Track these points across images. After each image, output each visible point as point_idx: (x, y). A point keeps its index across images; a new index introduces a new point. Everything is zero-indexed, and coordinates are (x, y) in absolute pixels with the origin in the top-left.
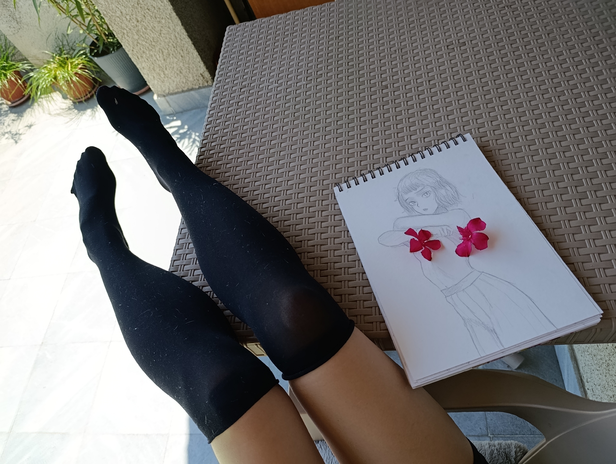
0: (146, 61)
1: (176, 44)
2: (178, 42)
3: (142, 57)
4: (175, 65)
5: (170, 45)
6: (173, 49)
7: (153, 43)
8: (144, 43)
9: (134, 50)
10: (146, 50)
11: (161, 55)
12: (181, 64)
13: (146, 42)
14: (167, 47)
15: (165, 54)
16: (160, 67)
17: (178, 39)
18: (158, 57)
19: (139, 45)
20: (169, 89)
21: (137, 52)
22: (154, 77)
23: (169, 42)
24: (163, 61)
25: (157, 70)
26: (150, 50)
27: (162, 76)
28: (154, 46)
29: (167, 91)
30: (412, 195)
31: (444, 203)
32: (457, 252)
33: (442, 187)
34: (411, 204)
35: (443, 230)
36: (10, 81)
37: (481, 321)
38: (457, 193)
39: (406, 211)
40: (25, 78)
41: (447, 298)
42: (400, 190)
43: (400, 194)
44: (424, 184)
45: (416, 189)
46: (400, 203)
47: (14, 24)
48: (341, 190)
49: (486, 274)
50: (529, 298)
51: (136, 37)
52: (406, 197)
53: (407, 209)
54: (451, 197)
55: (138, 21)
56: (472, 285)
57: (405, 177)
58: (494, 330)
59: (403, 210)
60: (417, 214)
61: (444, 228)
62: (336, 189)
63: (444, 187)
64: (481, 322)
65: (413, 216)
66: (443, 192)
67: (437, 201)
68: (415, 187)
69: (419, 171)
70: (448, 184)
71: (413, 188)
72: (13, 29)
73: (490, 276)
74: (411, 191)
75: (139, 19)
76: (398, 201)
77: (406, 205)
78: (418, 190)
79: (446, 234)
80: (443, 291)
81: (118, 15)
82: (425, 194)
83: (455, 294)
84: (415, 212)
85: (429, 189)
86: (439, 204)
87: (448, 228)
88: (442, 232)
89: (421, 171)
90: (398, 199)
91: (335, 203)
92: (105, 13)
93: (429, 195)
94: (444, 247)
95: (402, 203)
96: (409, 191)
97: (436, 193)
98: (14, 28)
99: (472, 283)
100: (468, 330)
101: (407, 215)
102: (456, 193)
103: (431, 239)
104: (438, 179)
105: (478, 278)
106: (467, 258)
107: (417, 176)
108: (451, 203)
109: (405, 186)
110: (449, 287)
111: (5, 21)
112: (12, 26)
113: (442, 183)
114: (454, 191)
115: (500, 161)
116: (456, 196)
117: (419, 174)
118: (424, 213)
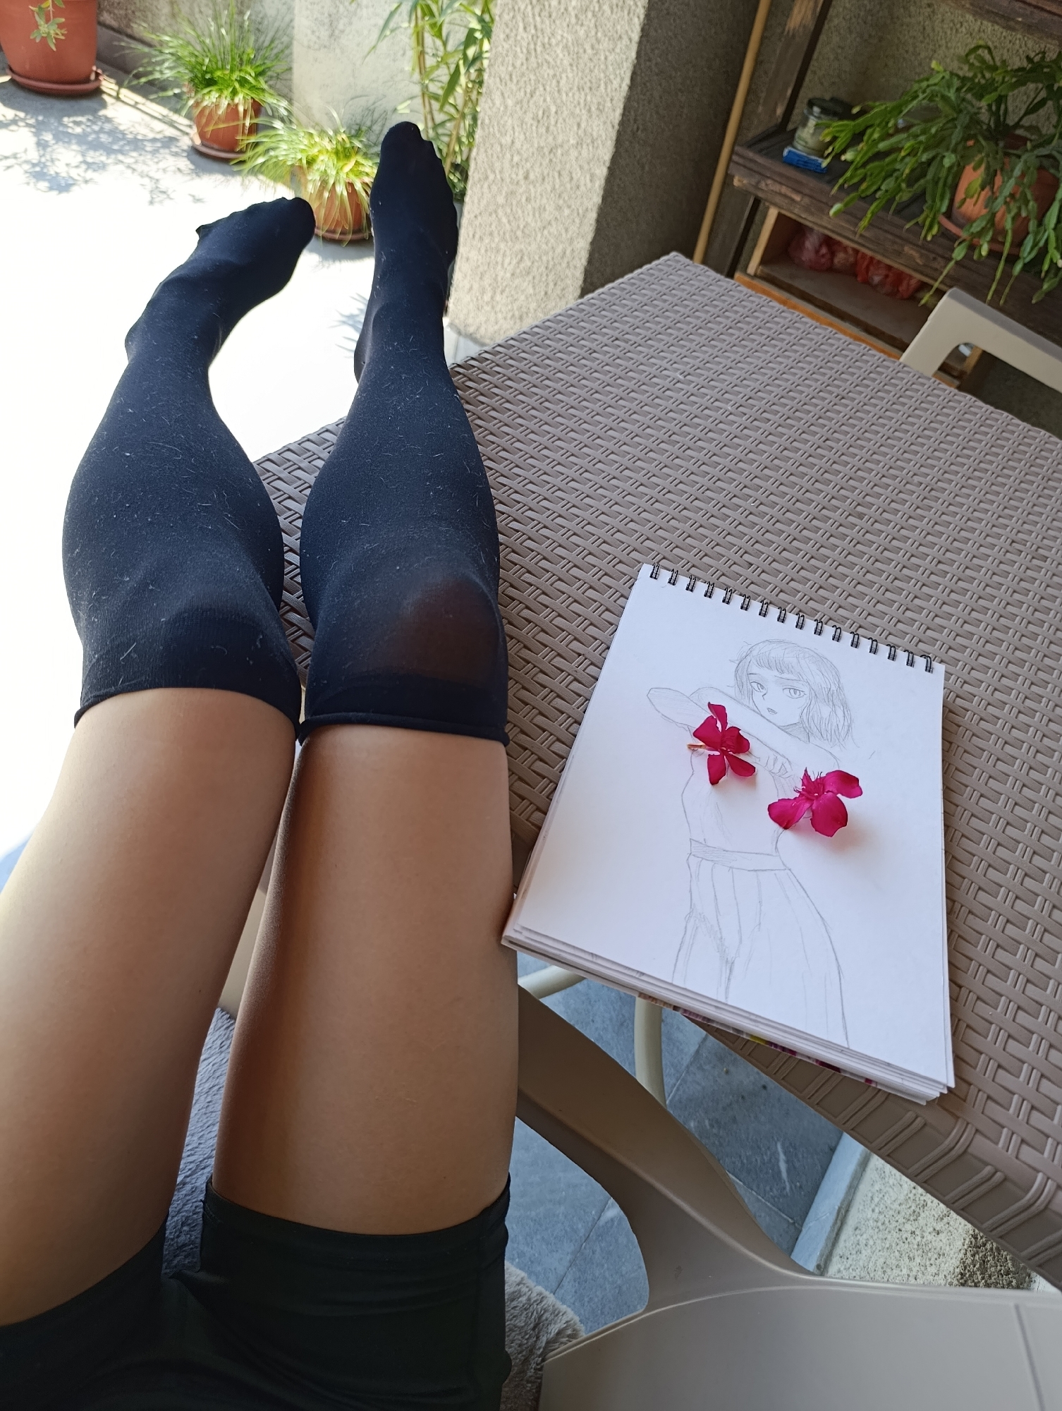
0: (483, 251)
1: (554, 265)
2: (560, 264)
3: (481, 239)
4: (523, 297)
5: (544, 258)
6: (543, 269)
7: (519, 233)
8: (504, 220)
9: (479, 218)
10: (499, 234)
11: (514, 261)
12: (533, 306)
13: (509, 222)
14: (537, 258)
15: (522, 265)
16: (495, 279)
17: (566, 260)
18: (507, 260)
19: (494, 216)
20: (478, 328)
21: (480, 224)
22: (471, 288)
23: (547, 253)
24: (508, 275)
25: (487, 281)
26: (504, 239)
27: (487, 298)
28: (517, 238)
29: (471, 330)
30: (769, 675)
31: (812, 726)
32: (771, 808)
33: (831, 703)
34: (755, 685)
35: (776, 759)
36: (233, 110)
37: (721, 933)
38: (848, 730)
39: (737, 689)
40: (261, 120)
41: (692, 857)
42: (755, 653)
43: (748, 658)
44: (805, 678)
45: (783, 672)
46: (737, 671)
47: (324, 33)
48: (654, 576)
49: (792, 877)
50: (839, 966)
51: (501, 200)
52: (754, 669)
53: (740, 686)
54: (833, 728)
55: (526, 178)
56: (754, 873)
57: (780, 642)
58: (733, 963)
59: (732, 682)
60: (751, 705)
61: (781, 760)
62: (647, 569)
63: (834, 705)
64: (719, 936)
65: (742, 704)
66: (826, 711)
67: (804, 715)
68: (783, 668)
69: (812, 653)
70: (845, 705)
71: (780, 667)
72: (314, 38)
73: (797, 884)
74: (770, 668)
75: (532, 176)
76: (736, 665)
77: (744, 680)
78: (785, 675)
79: (776, 770)
80: (693, 842)
81: (503, 141)
82: (792, 691)
83: (711, 864)
84: (751, 701)
85: (806, 690)
86: (802, 722)
87: (787, 765)
88: (771, 762)
89: (815, 655)
90: (737, 662)
91: (625, 594)
92: (487, 121)
93: (797, 696)
94: (753, 784)
95: (739, 672)
96: (767, 666)
97: (813, 702)
98: (319, 38)
99: (756, 871)
100: (686, 928)
101: (733, 694)
102: (846, 728)
103: (742, 757)
104: (833, 688)
105: (773, 872)
106: (781, 829)
107: (801, 655)
108: (825, 736)
109: (767, 654)
110: (709, 844)
111: (315, 17)
112: (317, 34)
113: (834, 697)
114: (846, 724)
115: (961, 750)
116: (843, 734)
117: (807, 655)
118: (766, 714)
